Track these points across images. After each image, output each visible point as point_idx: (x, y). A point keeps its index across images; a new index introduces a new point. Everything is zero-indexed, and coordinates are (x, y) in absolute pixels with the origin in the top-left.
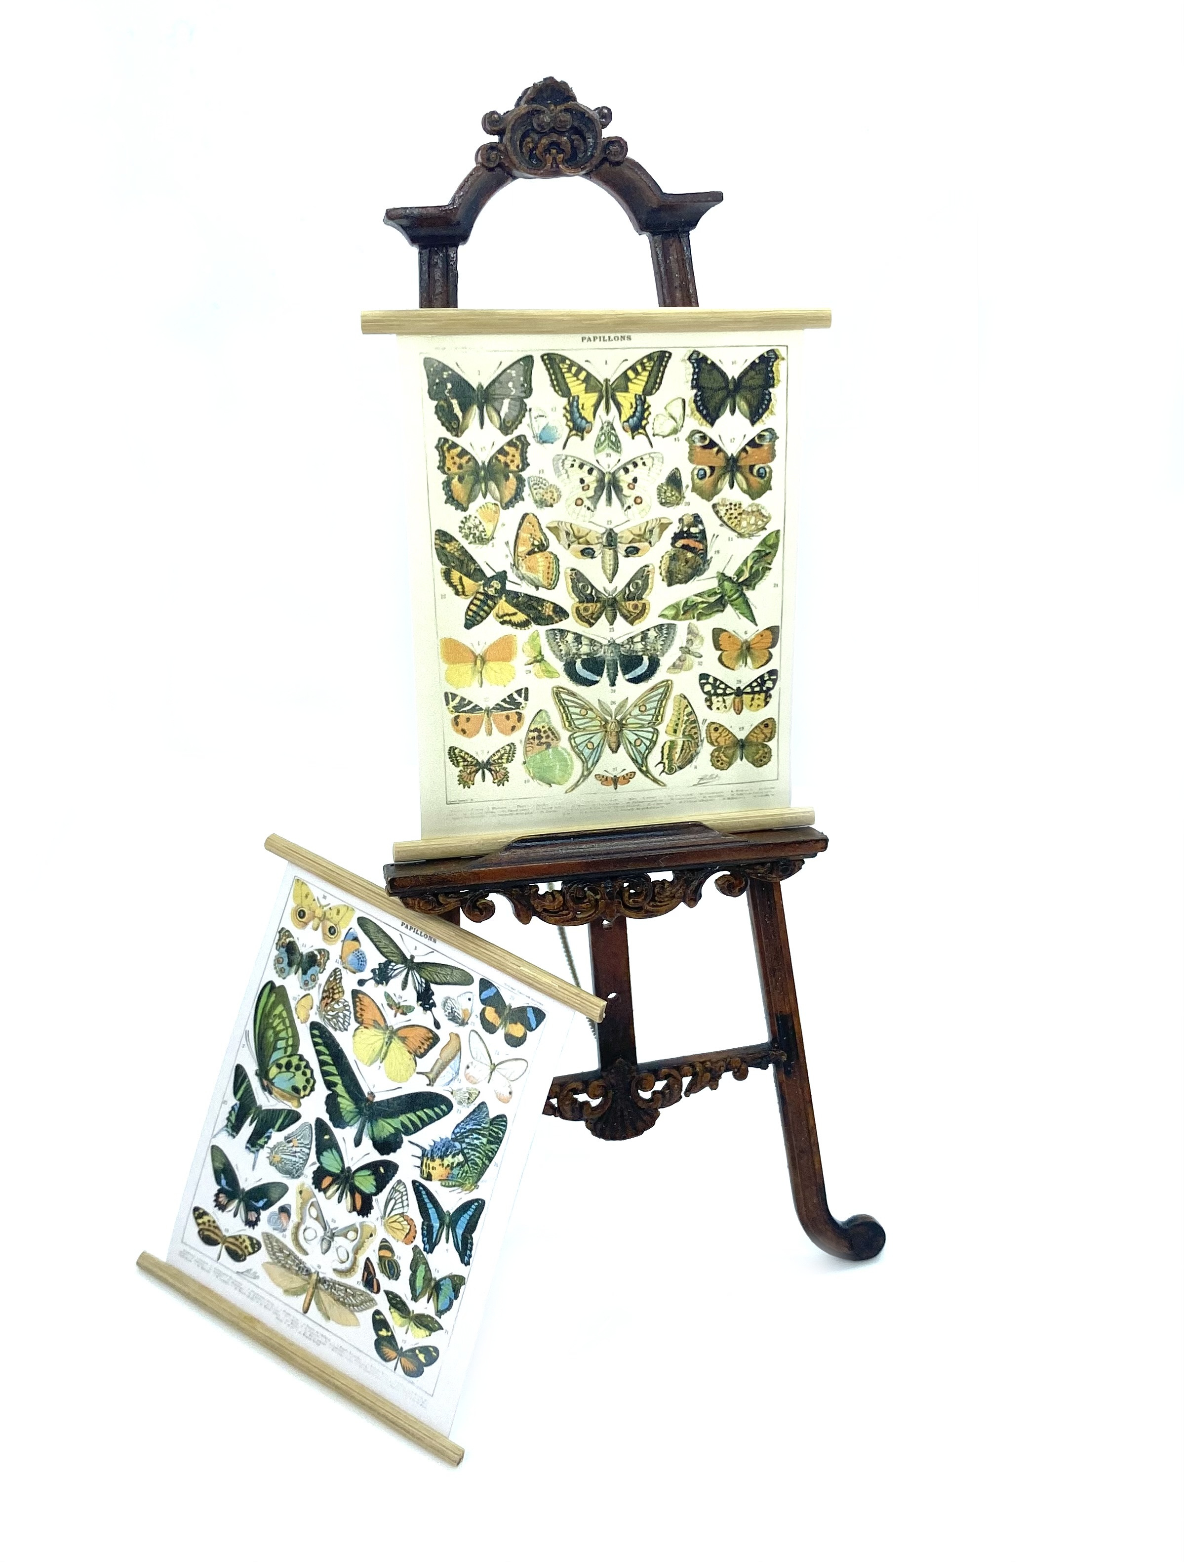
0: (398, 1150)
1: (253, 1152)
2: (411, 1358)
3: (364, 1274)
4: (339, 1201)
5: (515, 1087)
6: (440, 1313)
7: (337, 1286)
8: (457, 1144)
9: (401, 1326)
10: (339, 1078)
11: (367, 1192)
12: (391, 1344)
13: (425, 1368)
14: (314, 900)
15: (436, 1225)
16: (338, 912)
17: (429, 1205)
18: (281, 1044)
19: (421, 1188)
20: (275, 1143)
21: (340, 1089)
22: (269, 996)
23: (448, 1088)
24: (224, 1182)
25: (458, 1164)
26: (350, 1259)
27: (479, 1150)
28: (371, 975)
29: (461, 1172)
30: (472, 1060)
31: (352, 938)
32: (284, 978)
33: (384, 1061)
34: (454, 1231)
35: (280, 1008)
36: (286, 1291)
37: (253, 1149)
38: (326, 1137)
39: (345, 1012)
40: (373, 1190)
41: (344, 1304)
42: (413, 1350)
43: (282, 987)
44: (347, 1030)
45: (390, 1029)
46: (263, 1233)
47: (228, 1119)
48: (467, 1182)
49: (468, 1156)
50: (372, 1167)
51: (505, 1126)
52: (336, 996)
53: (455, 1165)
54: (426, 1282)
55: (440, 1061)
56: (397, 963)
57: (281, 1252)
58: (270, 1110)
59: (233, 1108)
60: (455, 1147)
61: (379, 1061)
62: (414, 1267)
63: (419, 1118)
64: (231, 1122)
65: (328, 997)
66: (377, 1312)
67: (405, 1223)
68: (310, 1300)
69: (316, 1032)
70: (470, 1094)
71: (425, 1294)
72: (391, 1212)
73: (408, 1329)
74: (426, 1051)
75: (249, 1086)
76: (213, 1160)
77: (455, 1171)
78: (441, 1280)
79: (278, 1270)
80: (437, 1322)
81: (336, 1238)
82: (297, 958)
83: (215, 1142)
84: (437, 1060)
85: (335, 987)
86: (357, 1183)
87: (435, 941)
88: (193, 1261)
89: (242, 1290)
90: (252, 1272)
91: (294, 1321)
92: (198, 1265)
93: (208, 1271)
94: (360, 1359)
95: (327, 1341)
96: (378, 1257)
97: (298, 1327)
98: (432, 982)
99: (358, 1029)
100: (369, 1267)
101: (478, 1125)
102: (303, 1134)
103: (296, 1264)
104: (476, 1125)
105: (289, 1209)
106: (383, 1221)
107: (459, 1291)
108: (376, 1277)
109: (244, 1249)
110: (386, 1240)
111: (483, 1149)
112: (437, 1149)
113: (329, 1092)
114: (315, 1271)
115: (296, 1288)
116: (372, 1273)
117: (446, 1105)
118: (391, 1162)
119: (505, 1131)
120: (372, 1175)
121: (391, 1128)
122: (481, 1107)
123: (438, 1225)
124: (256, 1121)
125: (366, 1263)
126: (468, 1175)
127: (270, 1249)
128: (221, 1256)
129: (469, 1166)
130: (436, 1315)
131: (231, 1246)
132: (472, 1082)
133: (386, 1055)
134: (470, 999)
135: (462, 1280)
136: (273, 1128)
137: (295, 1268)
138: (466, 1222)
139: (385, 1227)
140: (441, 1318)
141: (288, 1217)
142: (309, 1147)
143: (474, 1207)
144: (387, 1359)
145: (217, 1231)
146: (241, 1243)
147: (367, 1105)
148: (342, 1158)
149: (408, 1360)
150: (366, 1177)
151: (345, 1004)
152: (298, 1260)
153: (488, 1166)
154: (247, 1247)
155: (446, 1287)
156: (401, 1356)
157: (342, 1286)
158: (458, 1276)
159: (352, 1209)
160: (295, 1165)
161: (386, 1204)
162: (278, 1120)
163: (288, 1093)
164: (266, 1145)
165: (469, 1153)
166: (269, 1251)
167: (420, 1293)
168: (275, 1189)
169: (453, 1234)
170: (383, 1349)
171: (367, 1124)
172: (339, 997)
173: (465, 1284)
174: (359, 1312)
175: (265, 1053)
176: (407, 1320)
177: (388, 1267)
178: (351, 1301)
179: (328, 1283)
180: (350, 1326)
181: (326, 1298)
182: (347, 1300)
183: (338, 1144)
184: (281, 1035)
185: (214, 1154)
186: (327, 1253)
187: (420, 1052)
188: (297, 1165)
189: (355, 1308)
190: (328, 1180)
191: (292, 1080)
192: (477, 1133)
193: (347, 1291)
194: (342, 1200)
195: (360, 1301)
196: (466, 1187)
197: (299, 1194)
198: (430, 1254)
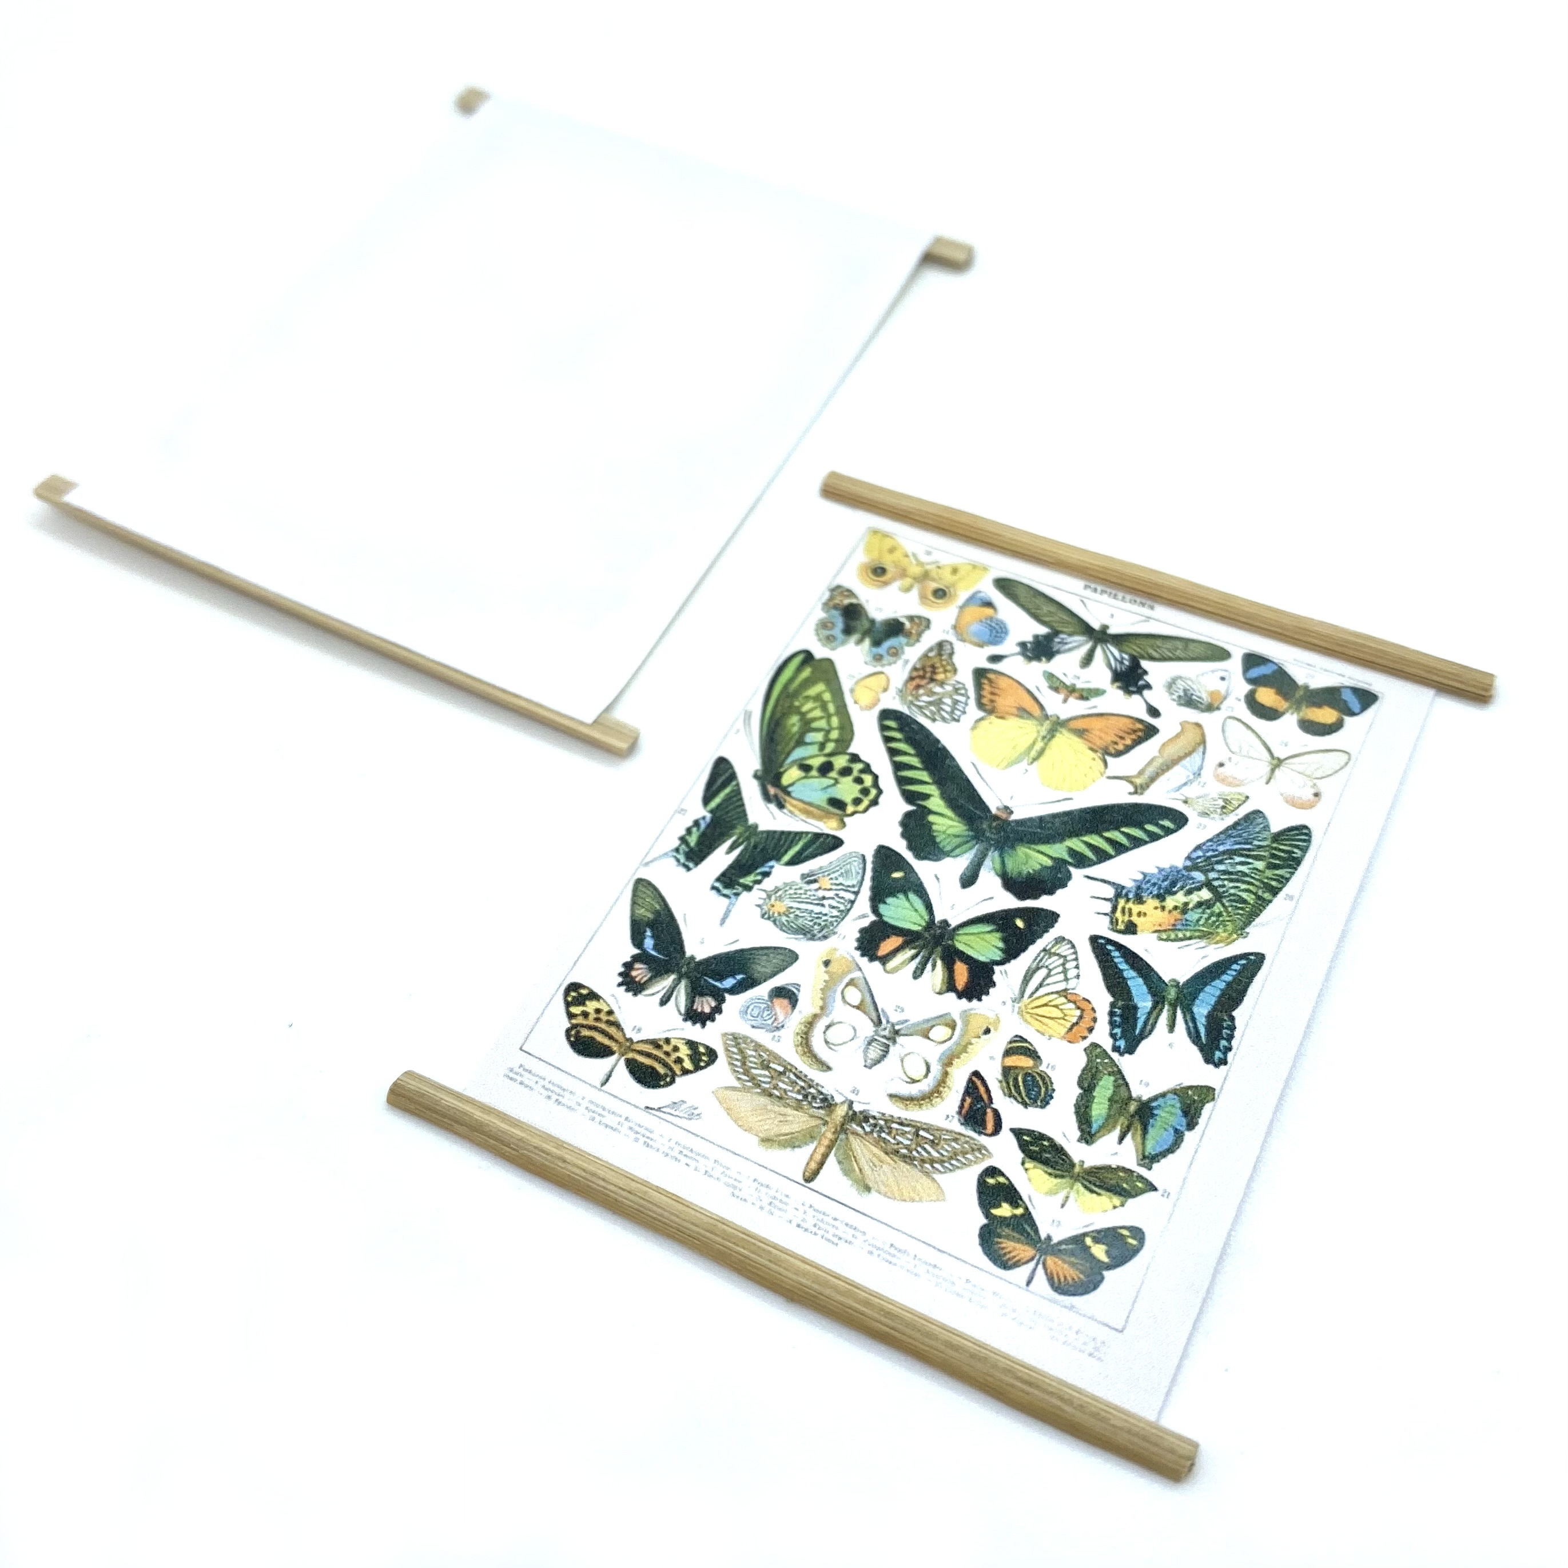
1: (726, 896)
2: (1072, 1254)
3: (963, 1100)
4: (918, 974)
6: (1149, 1160)
7: (895, 1126)
8: (1199, 876)
9: (1052, 1193)
10: (933, 787)
11: (982, 959)
12: (1022, 1232)
13: (1106, 1273)
15: (1144, 1003)
16: (955, 571)
17: (1129, 973)
18: (815, 737)
19: (1109, 947)
20: (780, 884)
21: (936, 802)
23: (1177, 795)
24: (649, 943)
25: (1200, 904)
26: (931, 1076)
27: (1247, 879)
28: (1018, 649)
29: (1206, 916)
30: (1231, 755)
31: (979, 602)
32: (833, 649)
33: (1035, 763)
34: (1188, 1011)
35: (819, 688)
36: (767, 1141)
37: (726, 891)
38: (897, 875)
39: (955, 697)
40: (998, 956)
41: (908, 1159)
42: (1078, 1240)
43: (829, 662)
44: (958, 721)
45: (1054, 719)
46: (725, 1035)
47: (683, 840)
48: (1220, 930)
49: (1221, 890)
50: (1001, 920)
51: (1309, 841)
53: (1191, 906)
54: (1116, 1106)
55: (1160, 761)
56: (1070, 635)
57: (766, 1068)
58: (776, 831)
59: (696, 823)
60: (1193, 878)
61: (1025, 761)
62: (1088, 1083)
63: (1110, 841)
64: (688, 845)
65: (923, 677)
66: (993, 1171)
67: (1072, 1006)
68: (825, 1156)
69: (892, 724)
70: (1225, 800)
71: (1114, 1127)
72: (1037, 989)
73: (1067, 1197)
74: (1128, 749)
75: (737, 793)
77: (1192, 916)
78: (1155, 1098)
79: (750, 1102)
80: (1141, 1178)
81: (900, 1040)
82: (863, 624)
84: (1153, 759)
85: (938, 665)
86: (961, 947)
87: (1152, 608)
88: (538, 1088)
89: (651, 1143)
90: (684, 1106)
91: (775, 1198)
92: (549, 1097)
93: (569, 1108)
94: (935, 1266)
95: (858, 1234)
96: (1000, 1070)
97: (786, 1211)
98: (1143, 658)
99: (982, 719)
100: (977, 1088)
101: (1245, 843)
102: (843, 871)
103: (798, 1088)
104: (1240, 843)
105: (795, 991)
106: (1017, 1005)
107: (1198, 1113)
108: (993, 1106)
109: (673, 1065)
110: (1021, 1037)
111: (1257, 877)
112: (1148, 885)
113: (910, 808)
114: (844, 1099)
115: (793, 1133)
116: (982, 1100)
117: (1171, 820)
118: (1042, 910)
119: (1305, 850)
120: (997, 931)
121: (1045, 859)
122: (1252, 817)
123: (1149, 1004)
124: (741, 848)
125: (970, 1081)
126: (1221, 919)
127: (738, 1064)
128: (611, 1079)
129: (1223, 905)
130: (1139, 1165)
131: (641, 1059)
132: (1230, 784)
133: (1041, 753)
134: (1223, 679)
135: (1207, 1093)
136: (778, 859)
137: (794, 1095)
138: (1218, 993)
139: (1022, 1015)
140: (1150, 1169)
141: (790, 1006)
142: (856, 889)
143: (1235, 967)
144: (1010, 1263)
145: (612, 1030)
146: (667, 1054)
147: (994, 824)
148: (929, 907)
149: (1064, 1261)
150: (982, 936)
151: (957, 687)
152: (804, 1081)
153: (1270, 901)
154: (679, 1061)
155: (1167, 1109)
156: (1046, 1254)
157: (908, 1125)
158: (1196, 1087)
159: (945, 988)
160: (817, 918)
161: (1025, 977)
162: (789, 848)
163: (818, 807)
164: (757, 886)
165: (1224, 886)
166: (736, 1066)
167: (1101, 1128)
168: (765, 958)
169: (1185, 1017)
170: (1000, 1243)
171: (990, 854)
172: (946, 677)
173: (1213, 1099)
174: (945, 1172)
175: (779, 748)
176: (1064, 1180)
177: (1024, 1086)
178: (928, 1153)
179: (872, 1121)
180: (921, 1200)
181: (865, 1151)
182: (918, 1152)
183: (921, 885)
184: (815, 725)
185: (640, 894)
186: (878, 1066)
187: (1115, 749)
188: (824, 918)
189: (936, 1165)
190: (893, 942)
191: (830, 790)
192: (1242, 855)
193: (918, 1135)
194: (922, 973)
195: (947, 1151)
196: (1218, 938)
197: (823, 968)
198: (1127, 1055)
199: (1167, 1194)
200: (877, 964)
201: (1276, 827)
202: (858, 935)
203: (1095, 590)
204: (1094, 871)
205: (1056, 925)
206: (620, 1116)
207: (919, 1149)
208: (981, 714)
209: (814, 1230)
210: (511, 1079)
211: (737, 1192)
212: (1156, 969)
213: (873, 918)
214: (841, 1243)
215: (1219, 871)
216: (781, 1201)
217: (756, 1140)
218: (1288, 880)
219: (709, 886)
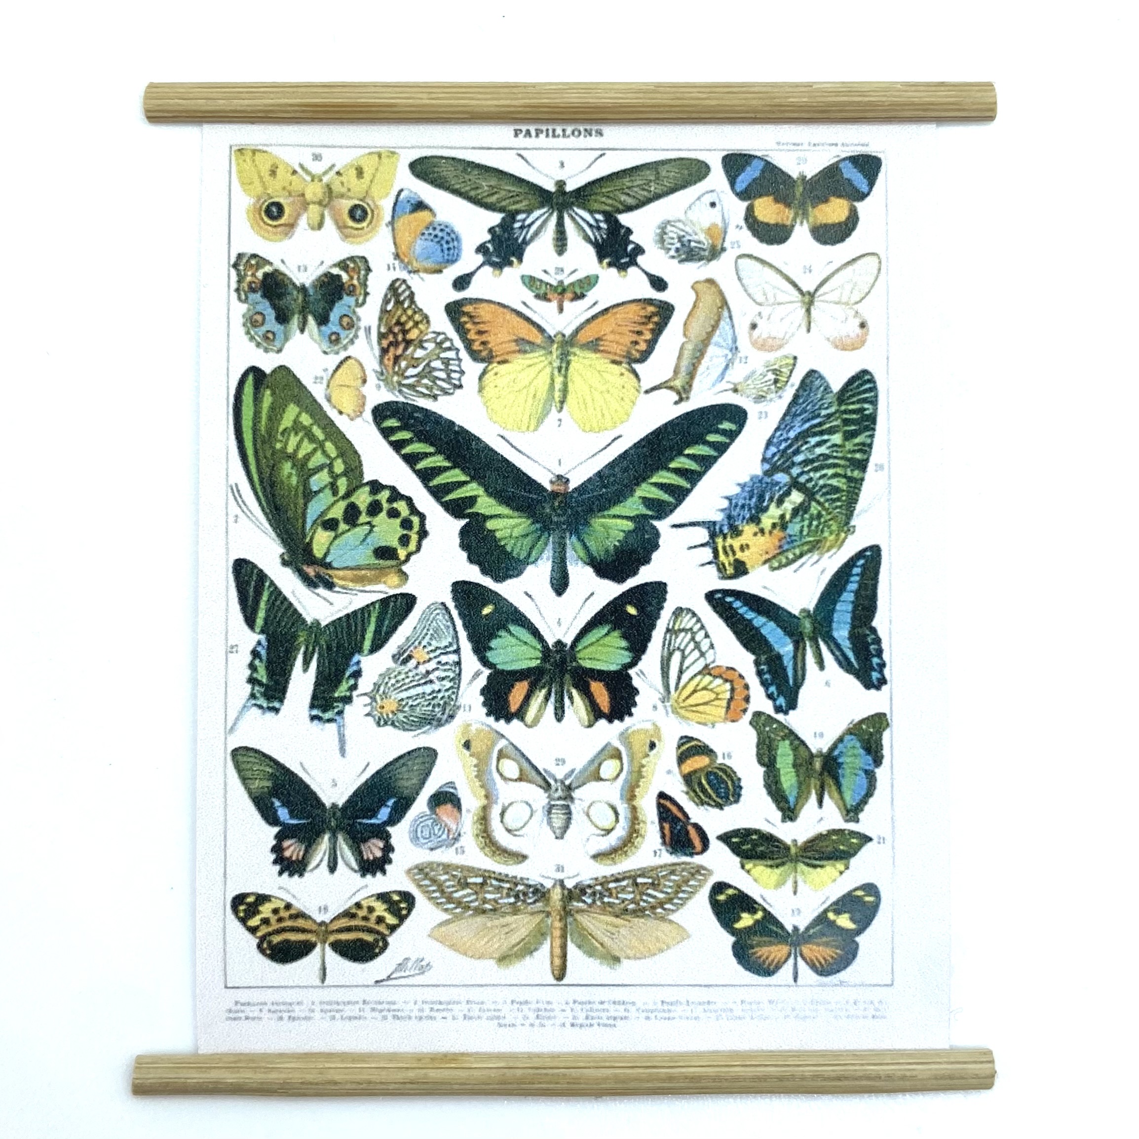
0: (655, 556)
1: (330, 721)
2: (822, 934)
4: (559, 715)
5: (866, 310)
6: (852, 812)
7: (612, 885)
8: (782, 478)
9: (780, 884)
10: (474, 485)
11: (613, 668)
12: (770, 933)
13: (857, 939)
14: (294, 172)
15: (785, 648)
16: (360, 173)
17: (759, 621)
18: (320, 480)
19: (729, 599)
20: (375, 679)
21: (486, 504)
22: (257, 399)
23: (724, 385)
24: (283, 814)
25: (795, 512)
26: (621, 817)
27: (831, 461)
28: (480, 258)
29: (806, 523)
30: (758, 309)
31: (408, 208)
32: (279, 351)
33: (565, 406)
34: (830, 640)
35: (291, 412)
36: (504, 959)
37: (327, 715)
38: (487, 610)
39: (443, 355)
40: (626, 657)
41: (639, 912)
42: (821, 919)
43: (283, 369)
44: (461, 387)
45: (559, 338)
46: (409, 871)
47: (252, 681)
48: (826, 534)
49: (810, 485)
50: (611, 615)
51: (874, 389)
52: (413, 335)
53: (788, 517)
54: (803, 770)
55: (690, 347)
56: (529, 212)
57: (467, 885)
58: (340, 619)
59: (255, 654)
60: (777, 483)
61: (554, 410)
63: (679, 472)
64: (260, 683)
65: (395, 344)
66: (720, 887)
67: (719, 681)
68: (564, 947)
69: (392, 423)
70: (774, 371)
71: (809, 793)
72: (679, 678)
73: (796, 882)
74: (652, 344)
75: (277, 593)
76: (244, 780)
77: (794, 528)
78: (834, 746)
79: (468, 927)
80: (853, 833)
81: (576, 794)
82: (295, 300)
83: (236, 742)
84: (682, 348)
85: (403, 318)
86: (587, 664)
87: (600, 133)
88: (265, 1015)
89: (399, 1014)
90: (410, 964)
91: (539, 1010)
92: (281, 1018)
93: (306, 1018)
94: (709, 1003)
95: (629, 1007)
96: (681, 780)
97: (555, 1017)
98: (621, 212)
99: (484, 373)
100: (669, 810)
101: (813, 418)
102: (431, 631)
103: (505, 891)
104: (809, 420)
105: (452, 790)
106: (668, 704)
107: (879, 746)
108: (692, 821)
109: (376, 927)
110: (686, 737)
111: (840, 455)
112: (738, 509)
113: (463, 522)
114: (553, 881)
115: (524, 939)
116: (679, 820)
117: (730, 420)
118: (646, 584)
119: (874, 402)
120: (614, 629)
121: (625, 522)
122: (808, 381)
123: (790, 648)
124: (316, 656)
125: (660, 806)
126: (822, 520)
127: (437, 894)
128: (327, 971)
129: (819, 503)
130: (847, 821)
131: (344, 937)
132: (771, 349)
133: (565, 391)
134: (713, 205)
135: (879, 722)
136: (360, 651)
137: (506, 901)
138: (850, 607)
139: (678, 713)
140: (857, 821)
141: (455, 810)
142: (455, 647)
143: (857, 570)
144: (772, 968)
145: (300, 923)
146: (365, 918)
147: (557, 504)
148: (535, 633)
149: (818, 945)
150: (601, 642)
151: (438, 341)
152: (508, 882)
153: (862, 479)
154: (380, 920)
155: (850, 754)
156: (799, 945)
157: (623, 879)
158: (867, 719)
159: (592, 718)
160: (434, 698)
161: (662, 669)
162: (364, 631)
163: (368, 567)
164: (355, 693)
165: (811, 480)
166: (436, 898)
167: (798, 798)
168: (404, 769)
169: (829, 647)
170: (755, 953)
171: (568, 542)
172: (421, 332)
173: (888, 725)
174: (678, 909)
175: (290, 514)
176: (786, 867)
177: (710, 786)
178: (654, 897)
179: (589, 891)
180: (668, 947)
181: (597, 924)
182: (644, 901)
183: (516, 610)
184: (311, 464)
185: (244, 766)
186: (568, 832)
187: (638, 351)
188: (440, 695)
189: (667, 906)
190: (519, 690)
191: (369, 540)
192: (815, 434)
193: (637, 884)
194: (563, 711)
195: (670, 887)
196: (828, 544)
197: (465, 751)
198: (791, 712)
199: (882, 840)
200: (515, 722)
201: (836, 386)
202: (482, 699)
203: (528, 133)
204: (678, 516)
205: (668, 596)
206: (357, 1002)
207: (645, 898)
208: (482, 366)
209: (588, 1022)
210: (235, 1019)
211: (502, 1021)
212: (782, 605)
213: (487, 672)
214: (619, 1023)
215: (800, 464)
216: (545, 1009)
217: (492, 962)
218: (870, 446)
219: (308, 719)
